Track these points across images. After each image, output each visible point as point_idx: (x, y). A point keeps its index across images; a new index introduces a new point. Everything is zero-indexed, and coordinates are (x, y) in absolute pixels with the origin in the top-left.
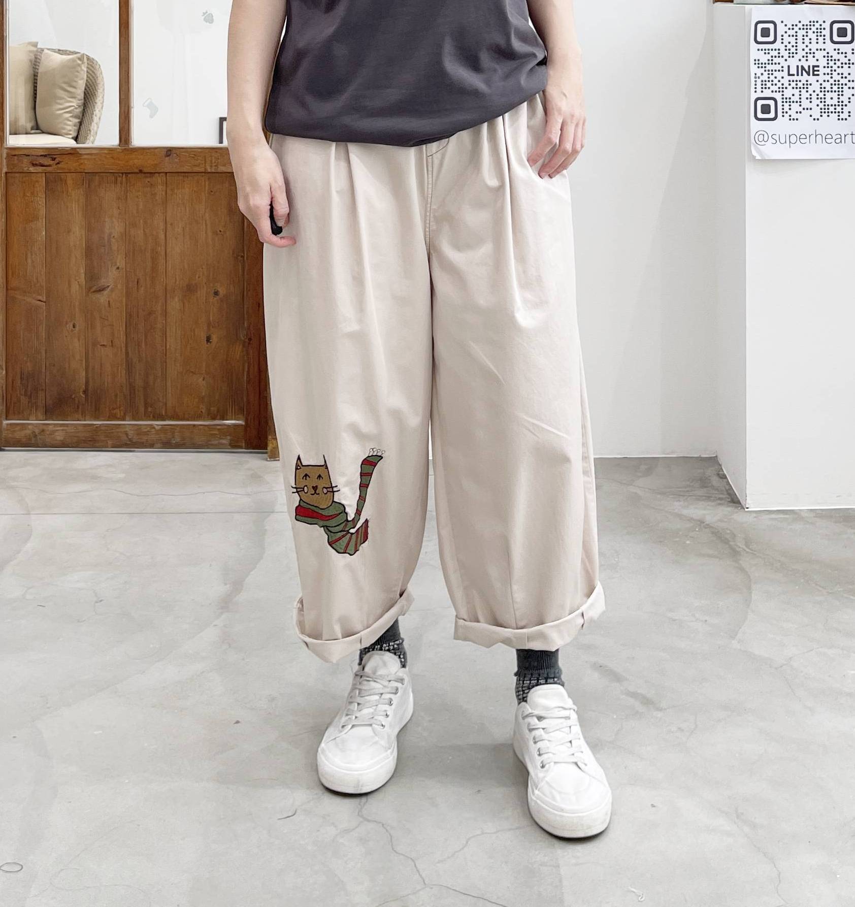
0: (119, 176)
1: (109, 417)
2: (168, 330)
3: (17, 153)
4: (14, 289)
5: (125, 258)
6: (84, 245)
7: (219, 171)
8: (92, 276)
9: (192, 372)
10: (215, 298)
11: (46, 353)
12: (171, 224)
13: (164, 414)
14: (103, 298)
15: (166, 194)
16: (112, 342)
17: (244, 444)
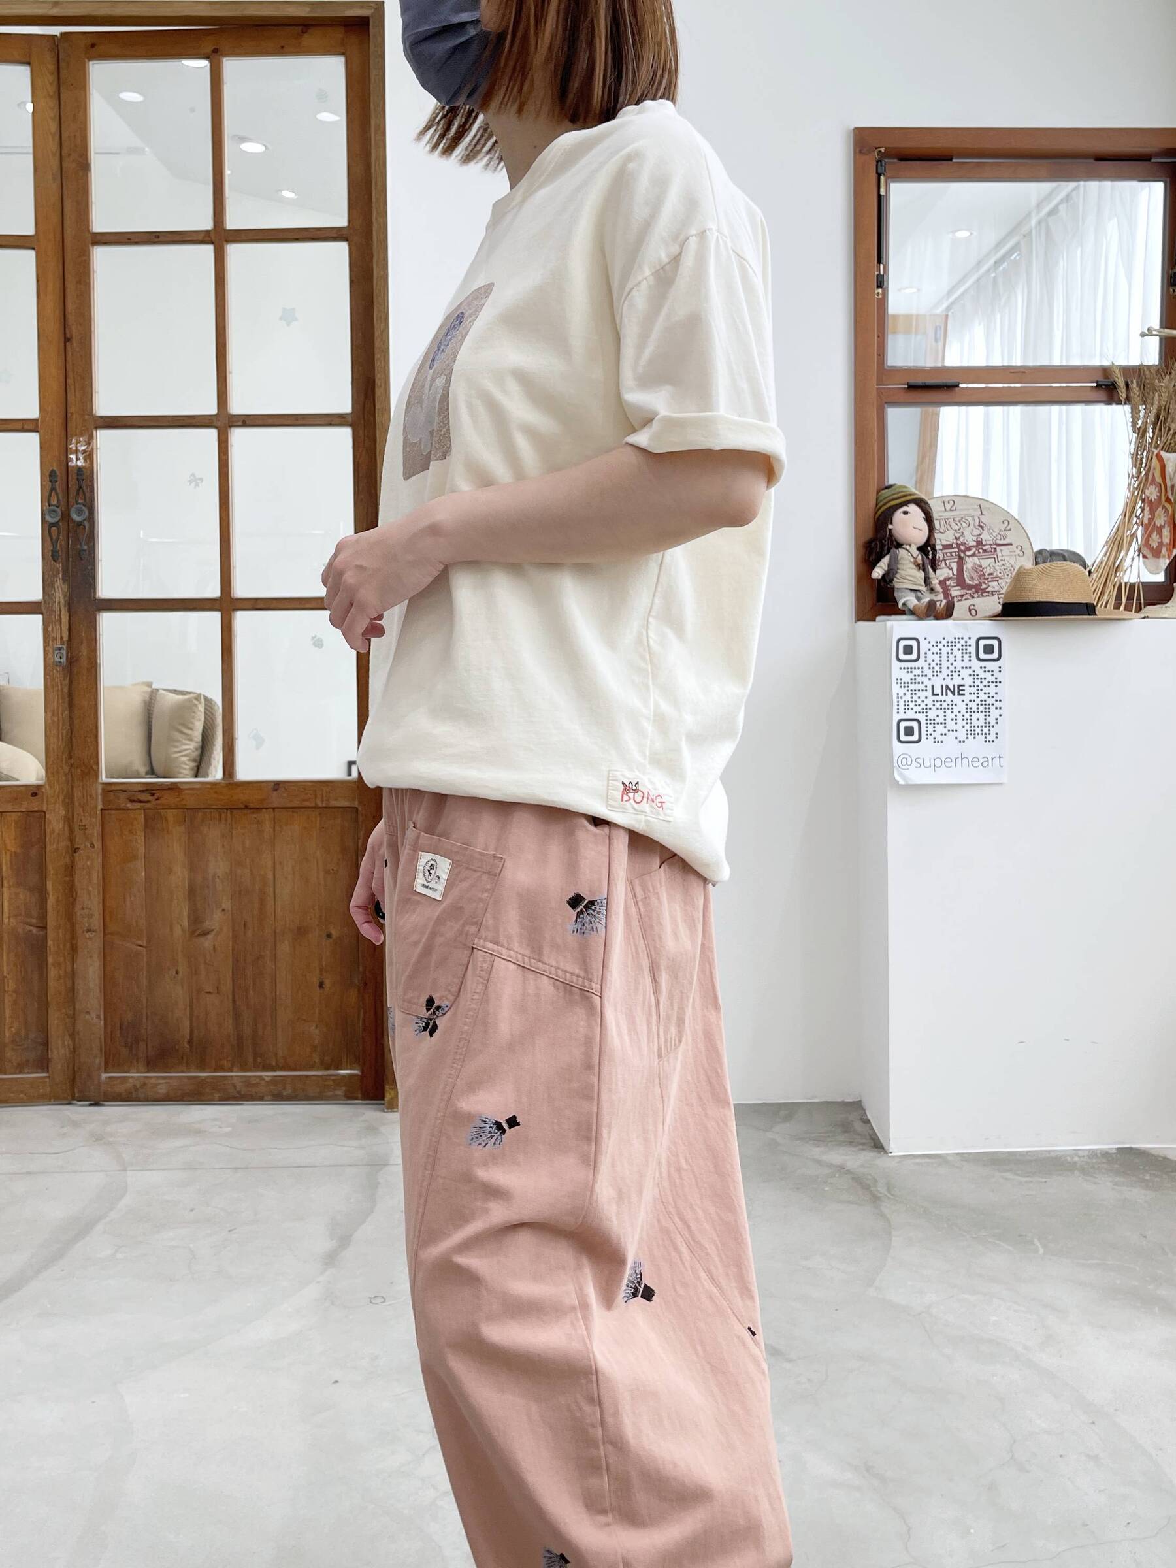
0: (224, 813)
1: (215, 1069)
2: (278, 976)
3: (113, 788)
4: (111, 934)
5: (231, 899)
6: (187, 885)
7: (330, 806)
8: (196, 919)
9: (304, 1020)
10: (328, 941)
11: (147, 999)
12: (280, 863)
13: (274, 1064)
14: (207, 943)
15: (274, 831)
16: (218, 988)
17: (360, 1095)
